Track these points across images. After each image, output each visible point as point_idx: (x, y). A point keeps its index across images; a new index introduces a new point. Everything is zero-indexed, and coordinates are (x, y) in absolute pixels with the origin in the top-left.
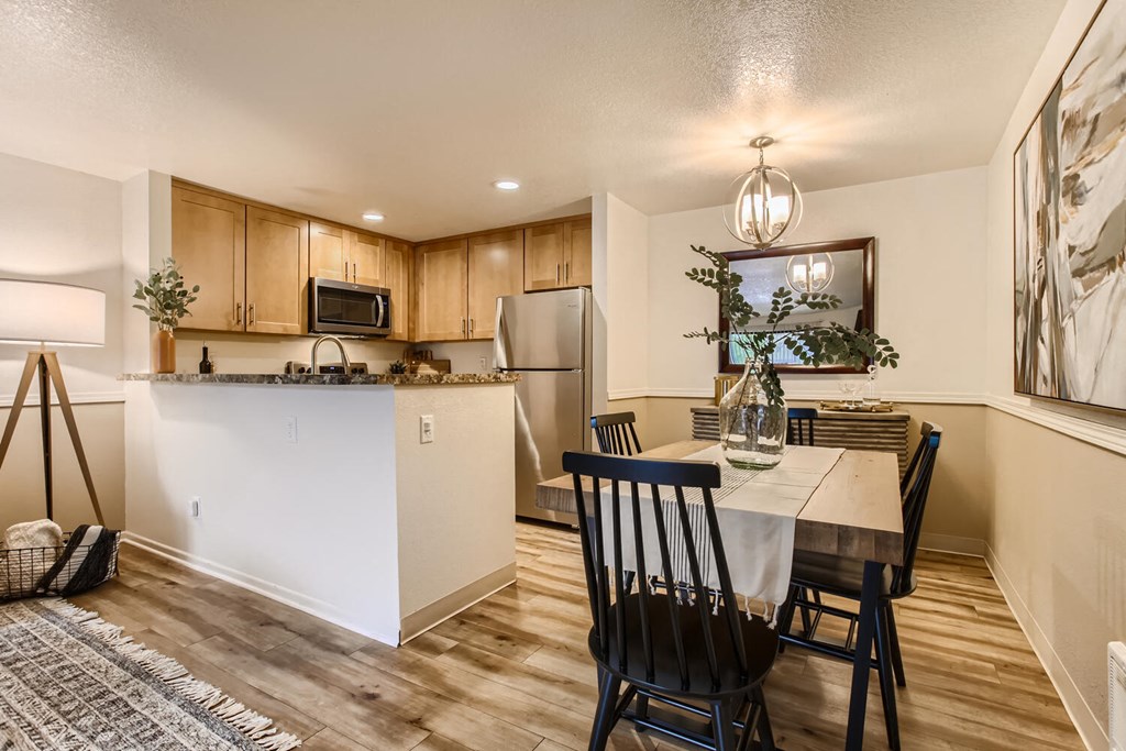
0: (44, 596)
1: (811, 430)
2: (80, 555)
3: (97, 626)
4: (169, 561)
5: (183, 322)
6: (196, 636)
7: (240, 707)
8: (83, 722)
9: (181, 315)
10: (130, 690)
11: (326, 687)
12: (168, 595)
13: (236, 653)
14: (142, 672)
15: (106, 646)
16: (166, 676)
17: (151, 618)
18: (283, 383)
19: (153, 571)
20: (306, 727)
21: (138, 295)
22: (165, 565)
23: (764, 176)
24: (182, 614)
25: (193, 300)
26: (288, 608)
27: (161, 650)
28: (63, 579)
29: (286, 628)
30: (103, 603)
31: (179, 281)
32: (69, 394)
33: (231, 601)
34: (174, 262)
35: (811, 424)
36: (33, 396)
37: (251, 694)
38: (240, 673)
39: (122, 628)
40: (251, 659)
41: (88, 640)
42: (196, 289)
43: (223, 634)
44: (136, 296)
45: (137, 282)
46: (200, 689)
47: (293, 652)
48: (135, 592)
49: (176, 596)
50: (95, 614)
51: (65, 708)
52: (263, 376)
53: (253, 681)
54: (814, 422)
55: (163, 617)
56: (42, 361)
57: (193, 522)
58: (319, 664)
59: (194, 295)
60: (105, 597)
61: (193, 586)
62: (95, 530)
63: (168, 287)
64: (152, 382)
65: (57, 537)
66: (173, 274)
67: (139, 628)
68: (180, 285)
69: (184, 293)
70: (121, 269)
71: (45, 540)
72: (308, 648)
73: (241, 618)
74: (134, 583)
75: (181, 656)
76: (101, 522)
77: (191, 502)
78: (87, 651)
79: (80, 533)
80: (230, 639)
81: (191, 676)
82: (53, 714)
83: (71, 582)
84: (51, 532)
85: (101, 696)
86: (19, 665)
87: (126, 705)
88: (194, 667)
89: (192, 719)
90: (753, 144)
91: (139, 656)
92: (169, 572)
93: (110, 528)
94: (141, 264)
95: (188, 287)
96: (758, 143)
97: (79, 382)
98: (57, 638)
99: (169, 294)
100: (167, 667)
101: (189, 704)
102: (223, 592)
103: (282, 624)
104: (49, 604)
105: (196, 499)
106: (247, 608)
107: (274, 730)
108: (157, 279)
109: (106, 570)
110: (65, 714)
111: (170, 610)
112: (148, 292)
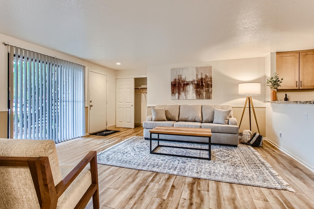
0: (248, 145)
2: (255, 139)
3: (256, 153)
4: (274, 146)
5: (279, 88)
6: (276, 162)
7: (282, 178)
8: (251, 166)
9: (278, 86)
10: (260, 165)
11: (308, 187)
12: (272, 153)
13: (285, 170)
14: (263, 164)
15: (257, 157)
16: (267, 166)
17: (267, 155)
18: (300, 103)
19: (270, 147)
20: (298, 191)
21: (268, 83)
22: (273, 147)
24: (274, 157)
25: (281, 82)
26: (304, 167)
27: (268, 162)
28: (252, 142)
29: (302, 171)
30: (259, 150)
31: (278, 78)
32: (254, 105)
33: (288, 159)
34: (276, 73)
36: (247, 106)
37: (286, 178)
38: (284, 173)
39: (261, 155)
40: (289, 172)
41: (254, 154)
42: (282, 79)
43: (283, 165)
44: (267, 83)
45: (267, 80)
46: (274, 172)
47: (301, 176)
48: (265, 150)
49: (274, 154)
50: (256, 151)
51: (249, 163)
52: (294, 101)
53: (287, 176)
55: (270, 157)
56: (249, 98)
57: (280, 138)
58: (309, 182)
59: (281, 81)
60: (259, 149)
61: (279, 153)
62: (258, 134)
63: (275, 80)
64: (271, 103)
65: (251, 134)
66: (276, 77)
67: (264, 156)
68: (278, 79)
69: (279, 81)
70: (265, 77)
71: (249, 134)
72: (307, 177)
73: (289, 163)
74: (266, 148)
75: (271, 164)
76: (259, 133)
77: (279, 133)
78: (254, 156)
79: (255, 134)
80: (285, 166)
81: (273, 169)
82: (247, 162)
83: (253, 143)
84: (250, 133)
85: (255, 164)
86: (243, 154)
87: (259, 167)
88: (274, 168)
89: (271, 175)
91: (263, 161)
92: (274, 149)
93: (261, 135)
94: (269, 75)
95: (280, 79)
97: (256, 102)
98: (249, 152)
99: (275, 82)
100: (268, 165)
101: (270, 172)
102: (286, 157)
103: (301, 170)
104: (249, 146)
105: (281, 132)
106: (292, 163)
107: (289, 186)
108: (272, 78)
109: (260, 144)
110: (249, 164)
111: (272, 156)
112: (270, 82)
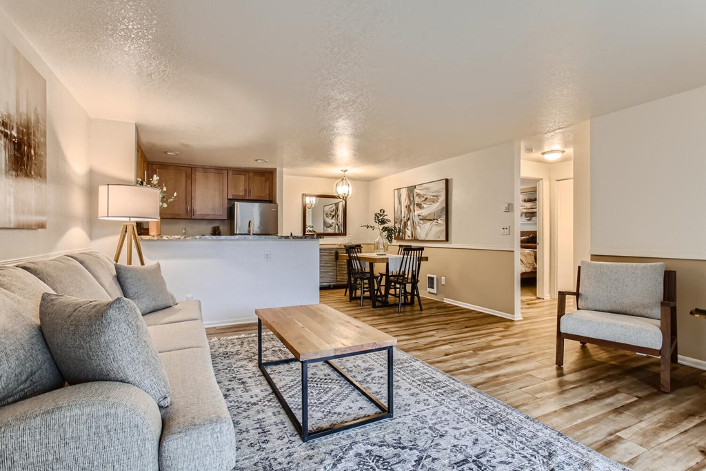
23: (343, 179)
96: (343, 171)
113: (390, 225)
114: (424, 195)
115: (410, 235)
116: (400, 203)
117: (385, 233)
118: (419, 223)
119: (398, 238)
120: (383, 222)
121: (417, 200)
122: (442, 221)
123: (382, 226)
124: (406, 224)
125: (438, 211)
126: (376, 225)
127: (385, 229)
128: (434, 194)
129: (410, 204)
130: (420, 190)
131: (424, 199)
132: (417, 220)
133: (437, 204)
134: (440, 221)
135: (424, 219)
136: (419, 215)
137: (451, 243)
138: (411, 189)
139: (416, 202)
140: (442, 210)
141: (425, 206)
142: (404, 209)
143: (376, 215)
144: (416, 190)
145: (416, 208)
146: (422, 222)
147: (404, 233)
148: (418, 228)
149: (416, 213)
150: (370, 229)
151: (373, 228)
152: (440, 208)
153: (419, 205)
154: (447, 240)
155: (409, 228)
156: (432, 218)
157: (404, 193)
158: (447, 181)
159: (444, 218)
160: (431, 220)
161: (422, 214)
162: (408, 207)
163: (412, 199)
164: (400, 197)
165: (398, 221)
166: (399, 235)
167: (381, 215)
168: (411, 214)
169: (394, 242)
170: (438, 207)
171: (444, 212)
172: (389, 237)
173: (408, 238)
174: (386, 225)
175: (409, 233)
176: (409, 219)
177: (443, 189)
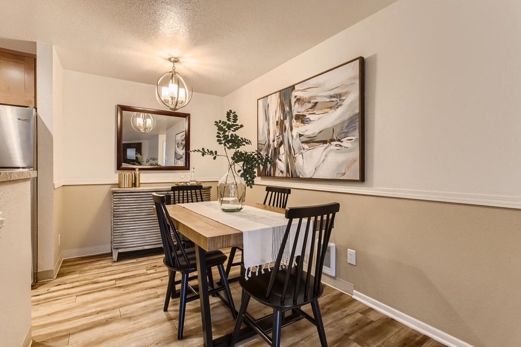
1: (201, 194)
23: (173, 76)
35: (200, 192)
54: (202, 190)
90: (170, 60)
96: (172, 60)
113: (249, 149)
114: (312, 97)
115: (283, 168)
116: (267, 119)
117: (239, 166)
118: (300, 149)
119: (266, 175)
120: (235, 142)
121: (297, 109)
122: (351, 143)
123: (232, 151)
124: (276, 152)
125: (344, 122)
126: (220, 149)
127: (238, 157)
128: (332, 93)
129: (285, 118)
130: (304, 90)
131: (310, 105)
132: (296, 143)
133: (340, 110)
134: (345, 143)
135: (311, 141)
136: (300, 135)
137: (371, 186)
138: (286, 94)
139: (295, 113)
140: (351, 120)
141: (312, 117)
142: (273, 128)
143: (220, 129)
144: (294, 94)
145: (294, 122)
146: (306, 146)
147: (274, 165)
148: (299, 157)
149: (295, 132)
150: (208, 157)
151: (214, 154)
152: (346, 117)
153: (301, 118)
154: (362, 179)
155: (283, 157)
156: (328, 139)
157: (274, 101)
158: (362, 61)
159: (356, 135)
160: (325, 142)
161: (307, 133)
162: (281, 124)
163: (287, 109)
164: (267, 108)
165: (264, 148)
166: (265, 167)
167: (229, 127)
168: (285, 134)
169: (258, 180)
170: (339, 117)
171: (357, 124)
172: (248, 176)
173: (281, 175)
174: (242, 149)
175: (281, 165)
176: (281, 143)
177: (354, 78)
